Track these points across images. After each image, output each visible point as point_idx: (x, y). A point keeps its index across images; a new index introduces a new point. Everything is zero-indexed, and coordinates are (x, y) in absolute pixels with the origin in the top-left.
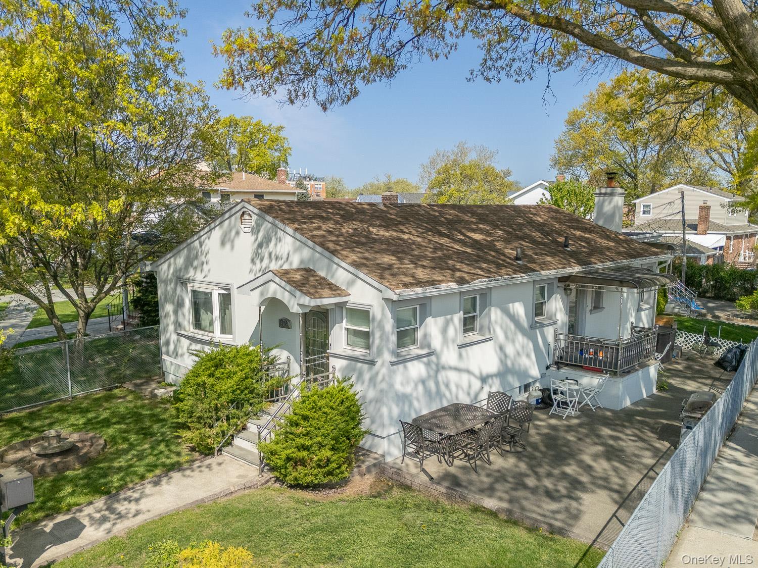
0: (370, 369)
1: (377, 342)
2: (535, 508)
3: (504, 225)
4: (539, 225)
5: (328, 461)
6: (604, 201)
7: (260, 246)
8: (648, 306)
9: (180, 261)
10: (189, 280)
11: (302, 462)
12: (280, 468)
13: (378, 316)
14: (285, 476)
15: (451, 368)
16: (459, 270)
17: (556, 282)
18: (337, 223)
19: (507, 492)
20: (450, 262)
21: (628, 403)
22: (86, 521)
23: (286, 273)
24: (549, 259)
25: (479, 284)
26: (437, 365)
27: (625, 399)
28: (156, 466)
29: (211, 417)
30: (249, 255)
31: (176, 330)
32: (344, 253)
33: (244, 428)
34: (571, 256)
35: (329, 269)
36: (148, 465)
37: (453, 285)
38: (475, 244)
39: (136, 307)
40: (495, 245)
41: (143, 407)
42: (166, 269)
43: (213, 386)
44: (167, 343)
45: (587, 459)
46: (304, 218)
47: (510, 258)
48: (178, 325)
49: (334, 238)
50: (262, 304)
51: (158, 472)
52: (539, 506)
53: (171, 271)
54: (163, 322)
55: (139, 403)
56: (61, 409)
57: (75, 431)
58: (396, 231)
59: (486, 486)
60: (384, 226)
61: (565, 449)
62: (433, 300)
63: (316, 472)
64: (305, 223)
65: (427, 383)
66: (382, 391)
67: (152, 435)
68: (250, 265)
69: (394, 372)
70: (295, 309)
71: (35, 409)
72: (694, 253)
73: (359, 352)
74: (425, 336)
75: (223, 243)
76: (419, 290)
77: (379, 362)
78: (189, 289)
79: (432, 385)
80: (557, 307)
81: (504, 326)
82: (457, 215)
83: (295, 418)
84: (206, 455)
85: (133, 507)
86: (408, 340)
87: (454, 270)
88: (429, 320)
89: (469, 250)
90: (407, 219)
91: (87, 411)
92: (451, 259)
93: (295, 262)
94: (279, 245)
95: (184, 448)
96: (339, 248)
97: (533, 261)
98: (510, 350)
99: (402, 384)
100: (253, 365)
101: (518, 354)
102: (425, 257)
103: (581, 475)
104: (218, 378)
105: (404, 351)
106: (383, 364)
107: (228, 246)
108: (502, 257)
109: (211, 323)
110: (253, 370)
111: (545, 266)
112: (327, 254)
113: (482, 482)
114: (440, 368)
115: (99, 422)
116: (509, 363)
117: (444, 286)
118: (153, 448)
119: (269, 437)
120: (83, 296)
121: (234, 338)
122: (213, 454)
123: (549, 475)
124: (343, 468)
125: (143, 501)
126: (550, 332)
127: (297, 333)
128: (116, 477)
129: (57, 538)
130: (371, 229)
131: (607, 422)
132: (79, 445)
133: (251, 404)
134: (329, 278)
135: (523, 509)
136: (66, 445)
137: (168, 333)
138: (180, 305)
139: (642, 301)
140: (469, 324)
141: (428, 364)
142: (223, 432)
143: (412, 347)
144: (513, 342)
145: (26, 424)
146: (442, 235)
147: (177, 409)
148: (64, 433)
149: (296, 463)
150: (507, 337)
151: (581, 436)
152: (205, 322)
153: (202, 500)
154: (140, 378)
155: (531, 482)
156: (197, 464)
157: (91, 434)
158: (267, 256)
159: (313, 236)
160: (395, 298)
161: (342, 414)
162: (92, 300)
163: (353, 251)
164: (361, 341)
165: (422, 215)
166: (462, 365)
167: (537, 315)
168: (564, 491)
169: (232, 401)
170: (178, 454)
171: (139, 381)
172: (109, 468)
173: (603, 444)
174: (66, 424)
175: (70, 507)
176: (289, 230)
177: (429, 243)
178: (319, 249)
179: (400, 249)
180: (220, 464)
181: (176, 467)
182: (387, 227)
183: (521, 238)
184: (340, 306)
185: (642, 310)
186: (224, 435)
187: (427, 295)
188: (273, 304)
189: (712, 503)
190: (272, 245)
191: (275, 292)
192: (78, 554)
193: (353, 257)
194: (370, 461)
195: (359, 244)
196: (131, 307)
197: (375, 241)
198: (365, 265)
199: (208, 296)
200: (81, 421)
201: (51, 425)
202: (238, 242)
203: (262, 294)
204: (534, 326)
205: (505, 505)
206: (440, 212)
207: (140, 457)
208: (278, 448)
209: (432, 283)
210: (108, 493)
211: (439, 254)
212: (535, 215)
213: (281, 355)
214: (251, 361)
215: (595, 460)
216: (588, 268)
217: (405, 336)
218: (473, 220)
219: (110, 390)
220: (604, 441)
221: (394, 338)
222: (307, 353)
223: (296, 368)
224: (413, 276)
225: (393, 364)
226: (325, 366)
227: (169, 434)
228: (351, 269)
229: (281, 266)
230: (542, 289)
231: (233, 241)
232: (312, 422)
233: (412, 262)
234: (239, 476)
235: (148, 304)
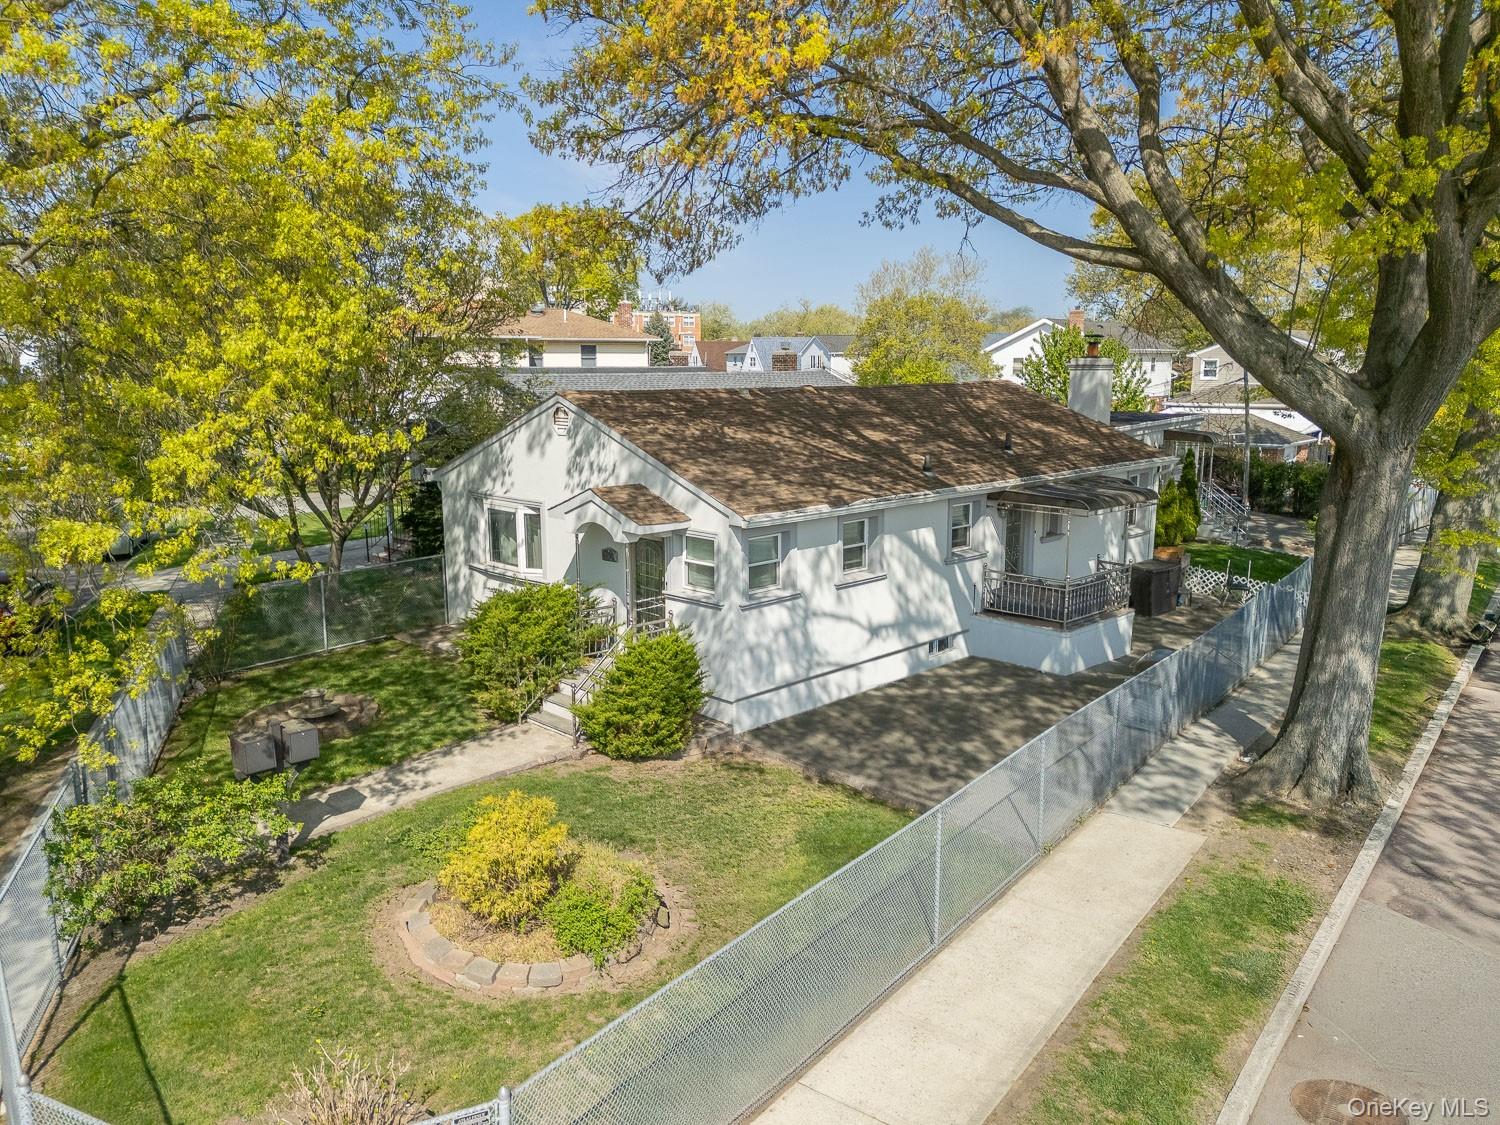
0: (714, 615)
1: (723, 580)
2: (910, 787)
3: (923, 417)
4: (979, 415)
5: (657, 727)
6: (1082, 376)
7: (579, 453)
8: (1140, 531)
9: (474, 469)
10: (486, 496)
11: (626, 729)
12: (598, 735)
13: (724, 548)
14: (605, 746)
15: (825, 615)
16: (837, 487)
17: (984, 499)
18: (680, 422)
19: (880, 770)
20: (828, 475)
21: (1080, 666)
22: (366, 793)
23: (610, 491)
24: (975, 467)
25: (861, 506)
26: (806, 610)
27: (1076, 661)
28: (444, 735)
29: (514, 674)
30: (564, 463)
31: (467, 561)
32: (684, 465)
33: (556, 690)
34: (1011, 463)
35: (665, 485)
36: (435, 733)
37: (825, 508)
38: (873, 448)
39: (407, 526)
40: (900, 449)
41: (423, 664)
42: (455, 478)
43: (516, 634)
44: (455, 579)
45: (997, 734)
46: (636, 416)
47: (916, 468)
48: (470, 555)
49: (672, 445)
50: (579, 530)
51: (447, 741)
52: (914, 785)
53: (461, 482)
54: (449, 554)
55: (418, 659)
56: (315, 666)
57: (337, 693)
58: (761, 431)
59: (856, 762)
60: (745, 425)
61: (973, 722)
62: (800, 530)
63: (642, 740)
64: (636, 424)
65: (791, 634)
66: (728, 642)
67: (438, 699)
68: (566, 478)
69: (745, 618)
70: (619, 538)
71: (282, 666)
72: (1272, 442)
73: (702, 593)
74: (788, 572)
75: (530, 448)
76: (776, 515)
77: (726, 605)
78: (486, 507)
79: (798, 636)
80: (987, 533)
81: (904, 559)
82: (855, 404)
83: (617, 674)
84: (508, 723)
85: (421, 779)
86: (765, 578)
87: (831, 486)
88: (794, 553)
89: (859, 457)
90: (780, 412)
91: (350, 667)
92: (829, 470)
93: (623, 476)
94: (602, 454)
95: (480, 714)
96: (677, 458)
97: (949, 470)
98: (914, 591)
99: (756, 634)
100: (568, 609)
101: (927, 597)
102: (795, 469)
103: (982, 752)
104: (523, 625)
105: (759, 592)
106: (730, 608)
107: (537, 451)
108: (906, 467)
109: (515, 554)
110: (568, 616)
111: (964, 477)
112: (662, 467)
113: (851, 758)
114: (809, 614)
115: (366, 684)
116: (912, 610)
117: (811, 509)
118: (441, 714)
119: (585, 699)
120: (335, 513)
121: (545, 574)
122: (516, 721)
123: (941, 751)
124: (676, 737)
125: (432, 772)
126: (975, 569)
127: (624, 569)
128: (396, 747)
129: (336, 806)
130: (726, 429)
131: (1041, 691)
132: (345, 709)
133: (565, 660)
134: (664, 498)
135: (894, 787)
136: (330, 708)
137: (457, 567)
138: (472, 528)
139: (1131, 522)
140: (852, 557)
141: (792, 610)
142: (529, 693)
143: (772, 587)
144: (918, 579)
145: (274, 685)
146: (825, 435)
147: (472, 663)
148: (328, 694)
149: (618, 729)
150: (908, 574)
151: (998, 707)
152: (506, 551)
153: (503, 773)
154: (418, 627)
155: (915, 758)
156: (496, 732)
157: (360, 697)
158: (587, 466)
159: (646, 444)
160: (743, 525)
161: (675, 669)
162: (350, 520)
163: (696, 463)
164: (704, 579)
165: (801, 406)
166: (841, 611)
167: (955, 545)
168: (953, 769)
169: (541, 655)
170: (475, 721)
171: (417, 631)
172: (386, 736)
173: (1026, 718)
174: (325, 684)
175: (344, 778)
176: (615, 434)
177: (805, 448)
178: (651, 459)
179: (761, 458)
180: (525, 732)
181: (471, 735)
182: (747, 426)
183: (943, 437)
184: (679, 534)
185: (1130, 537)
186: (530, 698)
187: (789, 521)
188: (593, 531)
189: (1142, 787)
190: (593, 452)
191: (595, 516)
192: (361, 824)
193: (695, 471)
194: (712, 732)
195: (705, 452)
196: (399, 525)
197: (728, 447)
198: (710, 482)
199: (510, 519)
200: (344, 682)
201: (307, 685)
202: (550, 447)
203: (579, 517)
204: (950, 559)
205: (873, 783)
206: (831, 400)
207: (427, 723)
208: (597, 710)
209: (797, 505)
210: (388, 763)
211: (815, 463)
212: (977, 398)
213: (604, 596)
214: (565, 604)
215: (1007, 737)
216: (1030, 480)
217: (760, 573)
218: (878, 410)
219: (377, 642)
220: (1027, 713)
221: (744, 575)
222: (639, 594)
223: (622, 613)
224: (772, 496)
225: (744, 608)
226: (661, 611)
227: (460, 698)
228: (692, 487)
229: (605, 481)
230: (967, 508)
231: (543, 446)
232: (640, 679)
233: (775, 476)
234: (549, 747)
235: (425, 523)
